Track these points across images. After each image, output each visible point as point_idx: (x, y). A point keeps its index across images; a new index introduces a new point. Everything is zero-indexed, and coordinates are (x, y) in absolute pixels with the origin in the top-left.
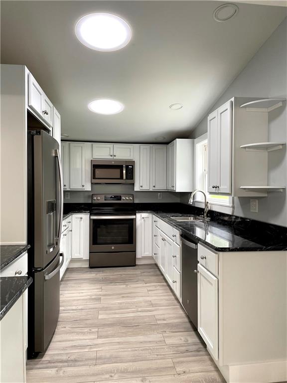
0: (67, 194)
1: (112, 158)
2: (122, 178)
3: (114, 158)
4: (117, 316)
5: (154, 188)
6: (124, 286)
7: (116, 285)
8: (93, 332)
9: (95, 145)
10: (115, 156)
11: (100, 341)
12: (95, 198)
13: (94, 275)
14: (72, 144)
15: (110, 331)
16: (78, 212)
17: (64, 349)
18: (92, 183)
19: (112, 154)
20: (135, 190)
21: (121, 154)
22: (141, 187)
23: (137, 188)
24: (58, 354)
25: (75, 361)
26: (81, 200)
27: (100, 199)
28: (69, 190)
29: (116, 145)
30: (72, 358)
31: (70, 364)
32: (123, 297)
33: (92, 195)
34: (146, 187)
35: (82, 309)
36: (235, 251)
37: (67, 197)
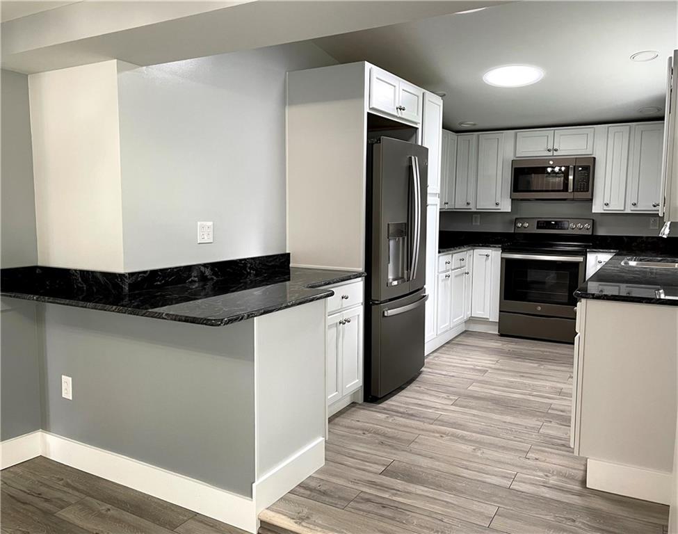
0: (476, 217)
1: (551, 154)
2: (566, 189)
3: (555, 153)
4: (495, 392)
5: (633, 208)
6: (536, 365)
7: (524, 362)
8: (450, 399)
9: (521, 133)
10: (556, 150)
11: (453, 408)
12: (520, 225)
13: (500, 345)
14: (483, 135)
15: (473, 403)
16: (482, 246)
17: (406, 403)
18: (513, 200)
19: (550, 147)
20: (593, 211)
21: (570, 145)
22: (607, 205)
23: (597, 208)
24: (397, 406)
25: (412, 415)
26: (498, 228)
27: (529, 227)
28: (476, 210)
29: (559, 131)
30: (411, 412)
31: (404, 416)
32: (523, 376)
33: (516, 219)
34: (616, 206)
35: (453, 376)
36: (604, 299)
37: (476, 222)
